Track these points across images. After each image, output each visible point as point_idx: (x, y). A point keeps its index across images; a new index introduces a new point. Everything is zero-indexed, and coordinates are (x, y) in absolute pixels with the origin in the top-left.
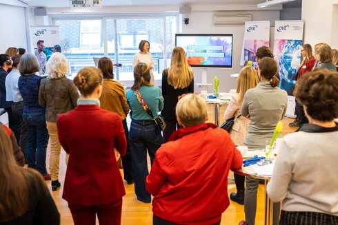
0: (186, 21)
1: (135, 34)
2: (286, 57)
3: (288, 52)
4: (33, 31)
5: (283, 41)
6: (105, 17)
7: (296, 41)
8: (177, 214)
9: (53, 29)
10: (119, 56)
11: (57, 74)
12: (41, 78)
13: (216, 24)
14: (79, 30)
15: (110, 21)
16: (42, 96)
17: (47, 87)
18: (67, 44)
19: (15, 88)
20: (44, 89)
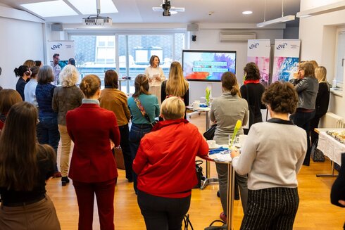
0: (194, 38)
1: (149, 49)
2: (284, 74)
3: (286, 69)
4: (49, 45)
5: (282, 58)
6: (118, 33)
7: (293, 58)
8: (155, 187)
9: (68, 43)
10: (130, 71)
11: (68, 83)
12: (54, 87)
13: (222, 42)
14: (95, 44)
15: (122, 37)
16: (55, 102)
17: (60, 94)
18: (82, 58)
19: (32, 96)
20: (57, 96)
